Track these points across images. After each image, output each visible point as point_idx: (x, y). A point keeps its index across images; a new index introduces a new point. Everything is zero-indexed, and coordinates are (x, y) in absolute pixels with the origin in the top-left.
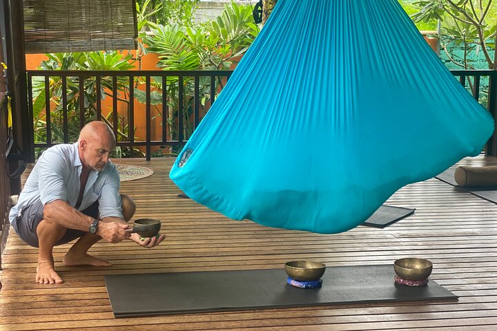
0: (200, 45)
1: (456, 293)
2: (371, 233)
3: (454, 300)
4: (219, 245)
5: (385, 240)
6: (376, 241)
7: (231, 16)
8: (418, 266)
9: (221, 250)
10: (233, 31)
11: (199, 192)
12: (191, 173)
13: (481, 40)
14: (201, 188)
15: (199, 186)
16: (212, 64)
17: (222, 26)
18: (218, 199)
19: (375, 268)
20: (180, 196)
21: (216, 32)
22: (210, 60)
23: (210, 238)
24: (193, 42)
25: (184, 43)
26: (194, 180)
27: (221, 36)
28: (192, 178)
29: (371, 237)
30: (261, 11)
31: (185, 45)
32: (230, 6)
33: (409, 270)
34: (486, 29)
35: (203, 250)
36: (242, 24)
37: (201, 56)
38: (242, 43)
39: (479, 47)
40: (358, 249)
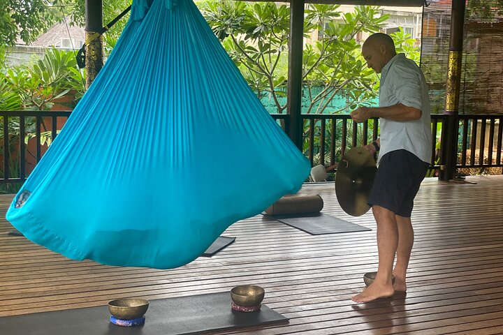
0: (22, 87)
1: (287, 316)
2: (202, 262)
3: (285, 322)
4: (59, 283)
5: (214, 269)
6: (207, 269)
7: (52, 60)
8: (251, 293)
9: (61, 287)
10: (54, 74)
11: (39, 232)
12: (30, 213)
13: (272, 88)
14: (42, 228)
15: (39, 226)
16: (34, 104)
17: (43, 69)
18: (58, 239)
19: (211, 296)
20: (11, 234)
21: (37, 75)
22: (32, 101)
23: (47, 276)
24: (15, 83)
25: (5, 84)
26: (34, 220)
27: (43, 79)
28: (33, 218)
29: (202, 266)
30: (84, 57)
31: (6, 86)
32: (51, 51)
33: (245, 297)
34: (274, 79)
35: (42, 289)
36: (63, 68)
37: (22, 97)
38: (62, 85)
39: (270, 94)
40: (193, 279)
